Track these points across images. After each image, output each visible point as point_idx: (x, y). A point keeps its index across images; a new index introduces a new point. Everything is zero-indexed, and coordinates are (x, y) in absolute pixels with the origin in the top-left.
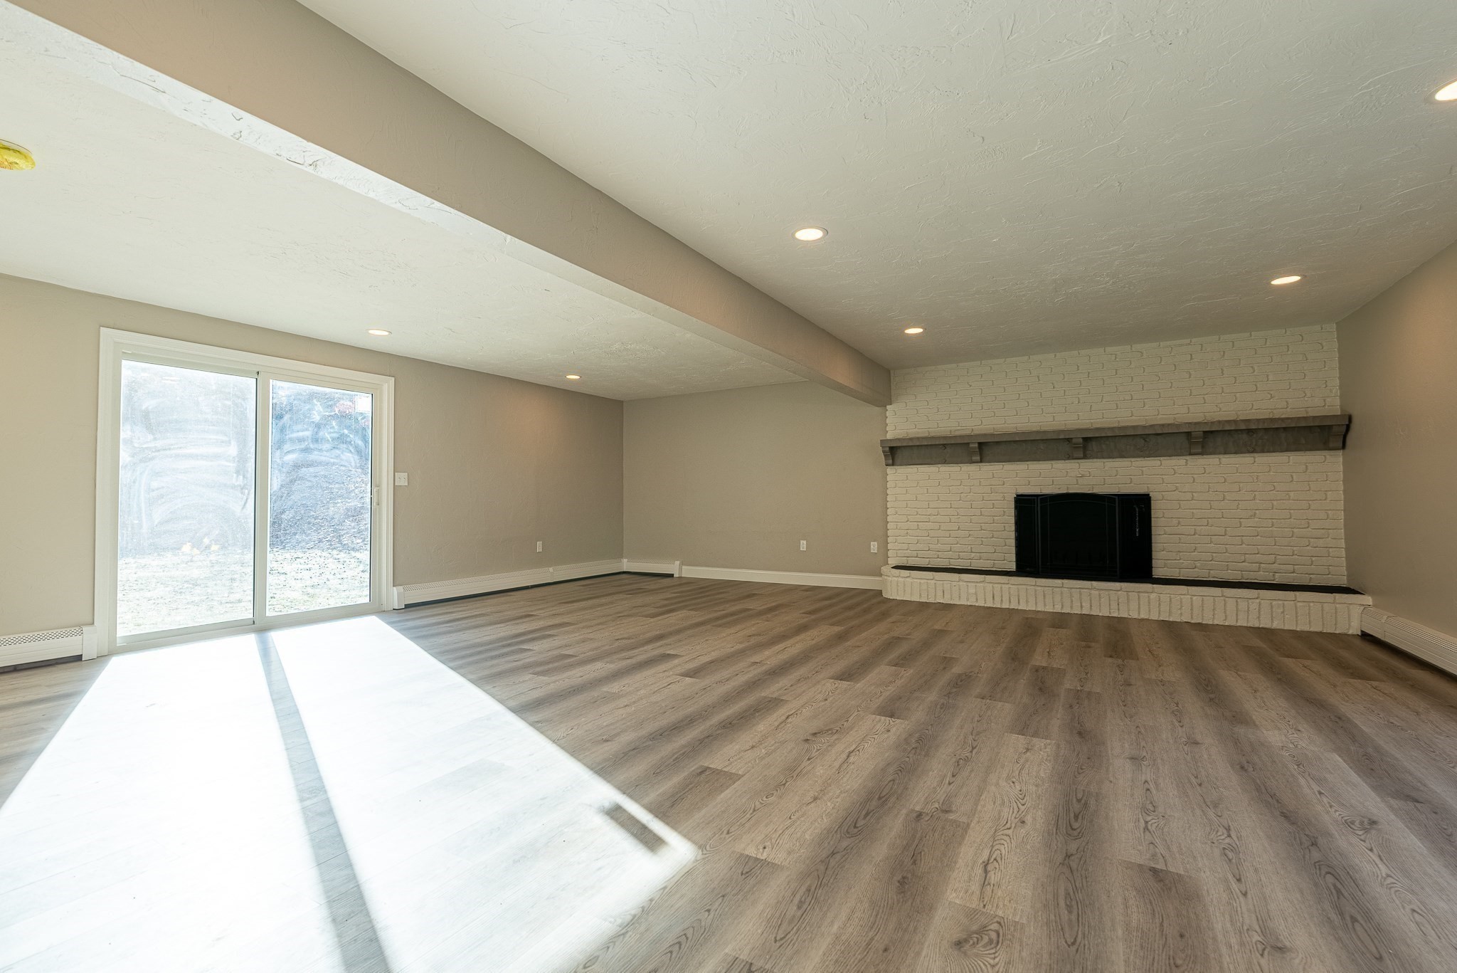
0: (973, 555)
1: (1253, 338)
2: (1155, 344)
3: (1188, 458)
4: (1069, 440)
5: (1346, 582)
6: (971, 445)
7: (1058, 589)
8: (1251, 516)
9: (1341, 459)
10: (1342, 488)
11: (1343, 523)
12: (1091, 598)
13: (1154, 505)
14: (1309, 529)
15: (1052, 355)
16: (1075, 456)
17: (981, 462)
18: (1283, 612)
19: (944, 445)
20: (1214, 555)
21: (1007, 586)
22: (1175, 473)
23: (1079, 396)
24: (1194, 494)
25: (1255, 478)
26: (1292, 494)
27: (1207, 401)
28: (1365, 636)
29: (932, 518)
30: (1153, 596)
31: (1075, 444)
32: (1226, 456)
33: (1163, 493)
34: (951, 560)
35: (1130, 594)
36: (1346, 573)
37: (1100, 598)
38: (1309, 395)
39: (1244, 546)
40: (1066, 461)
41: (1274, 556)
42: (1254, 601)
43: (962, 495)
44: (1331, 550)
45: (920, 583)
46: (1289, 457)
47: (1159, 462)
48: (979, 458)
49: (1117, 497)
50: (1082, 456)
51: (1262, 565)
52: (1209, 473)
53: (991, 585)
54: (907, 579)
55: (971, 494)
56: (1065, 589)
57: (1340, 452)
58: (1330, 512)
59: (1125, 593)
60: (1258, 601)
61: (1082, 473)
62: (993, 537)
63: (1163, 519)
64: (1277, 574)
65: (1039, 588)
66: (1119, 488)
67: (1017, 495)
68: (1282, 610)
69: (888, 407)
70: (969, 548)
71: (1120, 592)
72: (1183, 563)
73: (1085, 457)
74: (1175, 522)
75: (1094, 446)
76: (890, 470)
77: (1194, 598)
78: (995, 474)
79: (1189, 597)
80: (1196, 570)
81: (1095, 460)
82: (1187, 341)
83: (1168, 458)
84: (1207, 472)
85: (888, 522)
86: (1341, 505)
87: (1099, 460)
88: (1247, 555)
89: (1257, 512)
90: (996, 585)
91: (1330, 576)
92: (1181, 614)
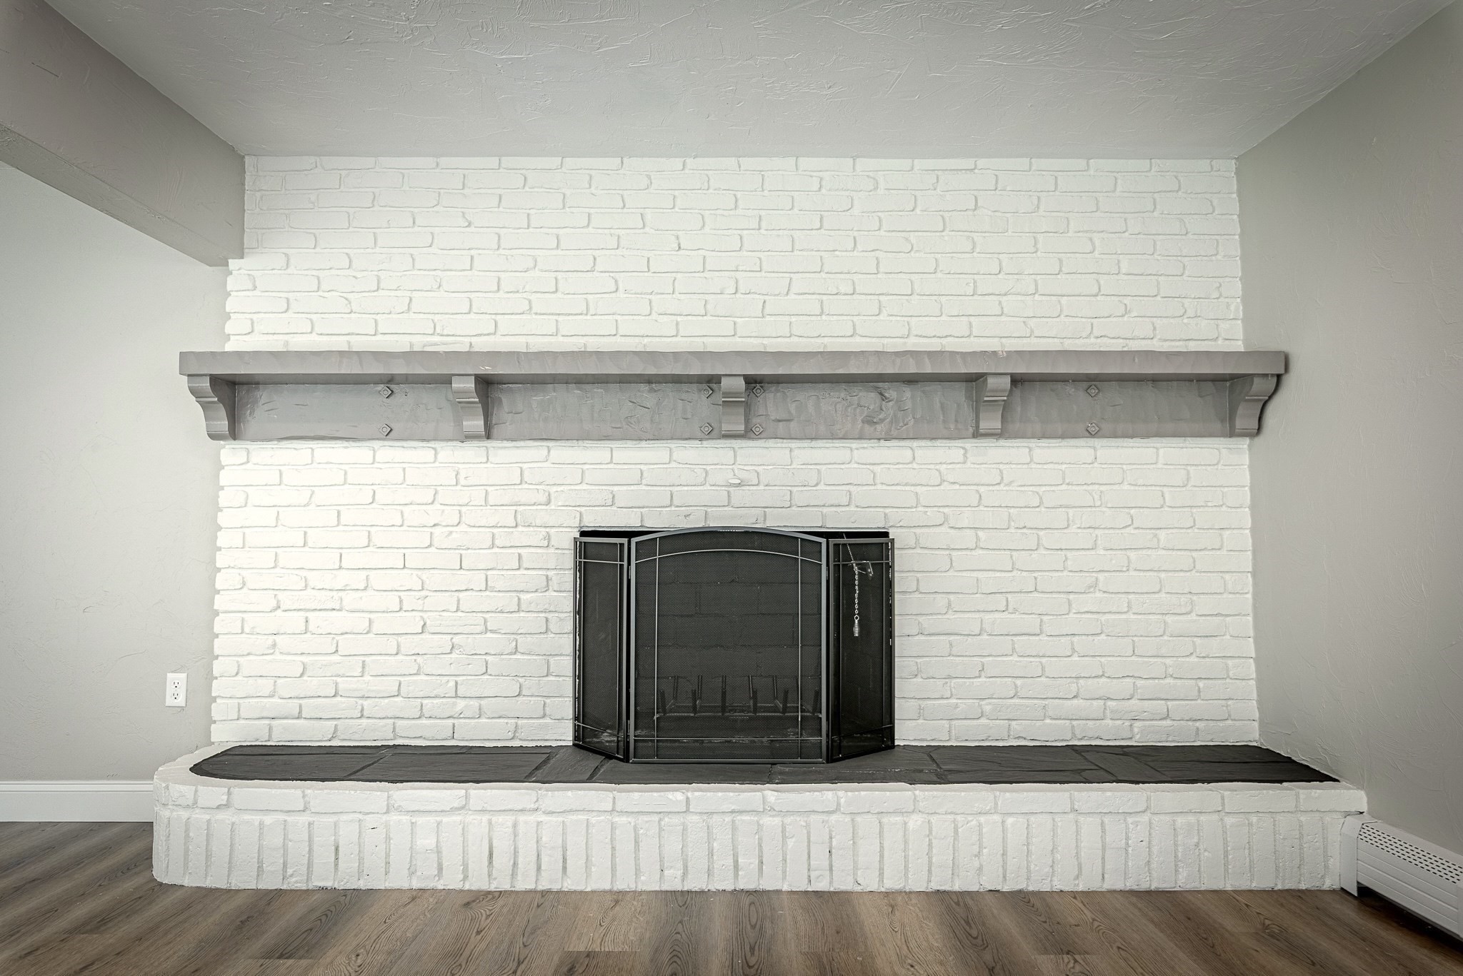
0: (461, 704)
1: (1092, 172)
2: (906, 163)
3: (970, 444)
4: (711, 381)
5: (1257, 736)
6: (457, 384)
7: (676, 820)
8: (1090, 587)
9: (1246, 459)
10: (1249, 525)
11: (1250, 601)
12: (760, 839)
13: (902, 561)
14: (1193, 616)
15: (677, 162)
16: (726, 427)
17: (488, 436)
18: (1197, 845)
19: (390, 380)
20: (1019, 682)
21: (532, 818)
22: (943, 481)
23: (738, 275)
24: (980, 533)
25: (1097, 497)
26: (1162, 535)
27: (1006, 311)
28: (1367, 897)
29: (349, 599)
30: (915, 822)
31: (726, 394)
32: (1044, 442)
33: (918, 531)
34: (399, 723)
35: (859, 819)
36: (1257, 715)
37: (784, 837)
38: (1190, 313)
39: (1075, 658)
40: (705, 443)
41: (1132, 680)
42: (1138, 818)
43: (437, 531)
44: (1230, 662)
45: (261, 824)
46: (1157, 449)
47: (909, 453)
48: (481, 423)
49: (823, 541)
50: (742, 428)
51: (1109, 703)
52: (1010, 484)
53: (485, 818)
54: (221, 816)
55: (463, 527)
56: (695, 818)
57: (1246, 442)
58: (1227, 577)
59: (848, 819)
60: (1145, 818)
61: (743, 475)
62: (516, 651)
63: (917, 595)
64: (1137, 724)
65: (624, 819)
66: (824, 516)
67: (583, 534)
68: (1196, 840)
69: (233, 264)
70: (452, 684)
71: (833, 818)
72: (956, 706)
73: (748, 434)
74: (941, 601)
75: (770, 403)
76: (230, 452)
77: (1010, 820)
78: (526, 474)
79: (997, 818)
80: (983, 721)
81: (771, 443)
82: (969, 163)
83: (929, 443)
84: (1006, 481)
85: (217, 613)
86: (1246, 561)
87: (779, 443)
88: (1081, 682)
89: (1101, 576)
90: (500, 819)
91: (1229, 722)
92: (980, 869)
